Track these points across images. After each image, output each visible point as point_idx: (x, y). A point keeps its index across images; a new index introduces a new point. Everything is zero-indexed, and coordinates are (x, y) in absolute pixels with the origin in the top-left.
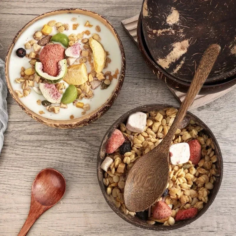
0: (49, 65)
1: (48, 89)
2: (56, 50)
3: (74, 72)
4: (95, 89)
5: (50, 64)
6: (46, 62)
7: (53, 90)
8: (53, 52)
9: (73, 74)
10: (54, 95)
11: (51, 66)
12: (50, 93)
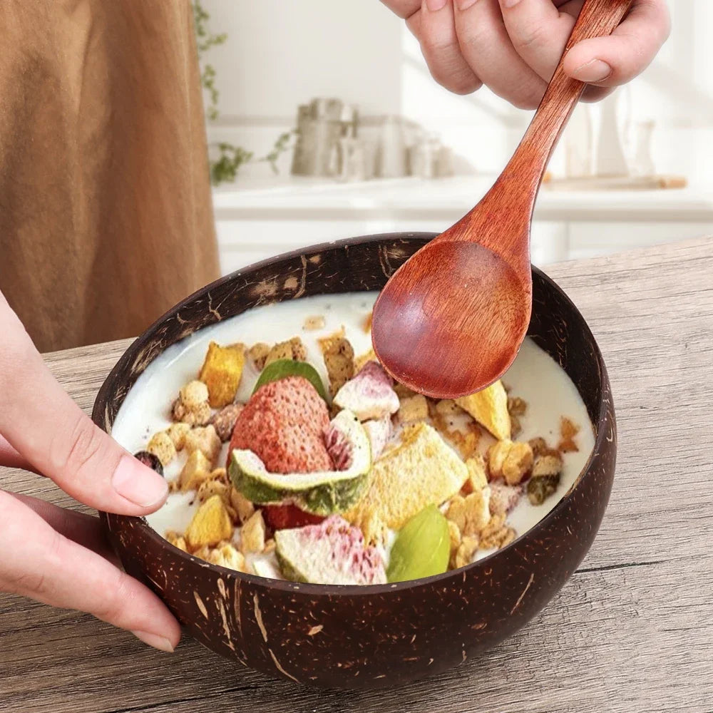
0: (290, 444)
1: (320, 542)
2: (298, 393)
3: (401, 461)
4: (508, 511)
5: (294, 442)
6: (278, 437)
7: (347, 537)
8: (292, 400)
9: (401, 472)
10: (356, 559)
11: (303, 449)
12: (333, 556)
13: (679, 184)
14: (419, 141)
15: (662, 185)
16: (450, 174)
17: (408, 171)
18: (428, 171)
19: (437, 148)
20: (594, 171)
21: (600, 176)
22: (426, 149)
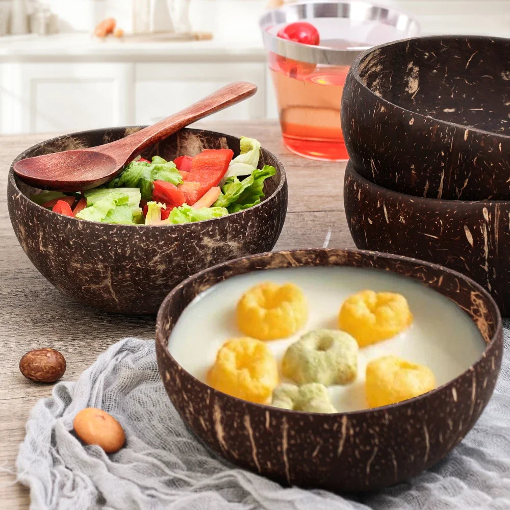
13: (208, 37)
14: (36, 10)
15: (197, 38)
16: (57, 32)
17: (29, 31)
18: (42, 29)
19: (48, 14)
20: (152, 29)
21: (156, 32)
22: (41, 16)
